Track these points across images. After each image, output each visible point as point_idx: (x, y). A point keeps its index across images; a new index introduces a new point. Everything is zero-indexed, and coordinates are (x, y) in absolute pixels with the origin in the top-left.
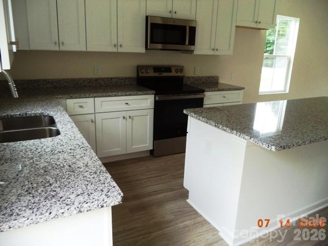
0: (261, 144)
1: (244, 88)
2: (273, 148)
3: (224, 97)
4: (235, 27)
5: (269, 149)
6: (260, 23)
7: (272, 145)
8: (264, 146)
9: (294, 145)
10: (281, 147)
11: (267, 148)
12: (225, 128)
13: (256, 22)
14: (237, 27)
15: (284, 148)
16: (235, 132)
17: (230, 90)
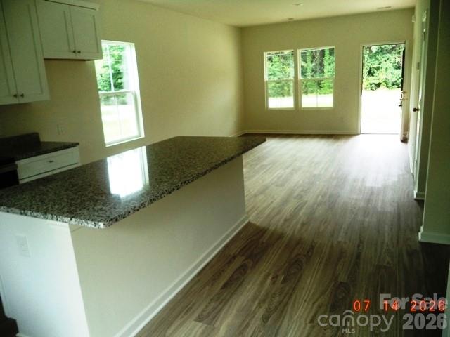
0: (86, 224)
1: (77, 144)
2: (101, 224)
3: (51, 162)
4: (43, 61)
5: (97, 227)
6: (79, 52)
7: (98, 222)
8: (90, 225)
9: (129, 212)
10: (112, 220)
11: (93, 226)
12: (35, 214)
13: (74, 52)
14: (45, 59)
15: (117, 220)
16: (49, 216)
17: (56, 150)
